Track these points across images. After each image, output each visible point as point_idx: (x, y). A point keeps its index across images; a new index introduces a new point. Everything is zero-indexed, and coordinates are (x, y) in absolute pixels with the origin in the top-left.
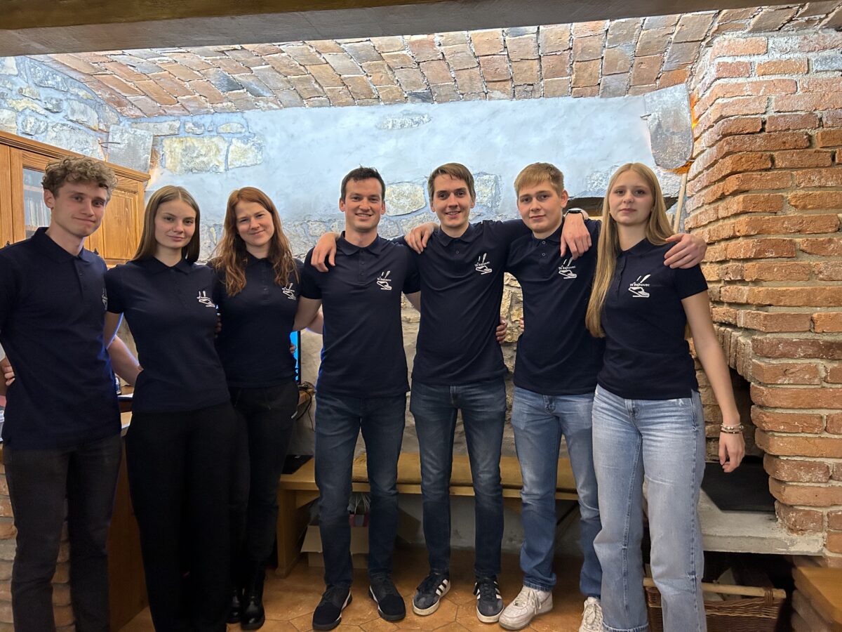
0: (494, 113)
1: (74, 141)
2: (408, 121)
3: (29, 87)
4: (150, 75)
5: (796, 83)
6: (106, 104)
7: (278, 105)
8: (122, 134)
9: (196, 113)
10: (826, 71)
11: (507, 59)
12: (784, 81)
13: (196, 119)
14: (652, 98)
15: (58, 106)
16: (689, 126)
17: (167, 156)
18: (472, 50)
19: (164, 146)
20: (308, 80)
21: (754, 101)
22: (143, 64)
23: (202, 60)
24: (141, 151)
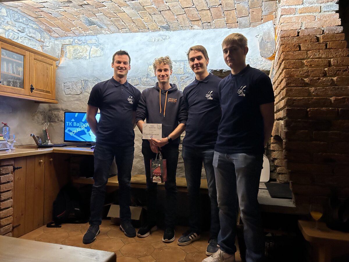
0: (195, 35)
1: (30, 44)
2: (160, 38)
3: (11, 21)
4: (58, 18)
5: (315, 16)
6: (45, 31)
7: (110, 32)
8: (49, 43)
9: (78, 36)
10: (329, 11)
11: (196, 9)
12: (310, 16)
13: (79, 38)
14: (259, 28)
15: (24, 28)
16: (274, 39)
17: (68, 53)
18: (180, 5)
19: (66, 49)
20: (119, 20)
21: (296, 24)
22: (54, 13)
23: (76, 10)
24: (57, 50)
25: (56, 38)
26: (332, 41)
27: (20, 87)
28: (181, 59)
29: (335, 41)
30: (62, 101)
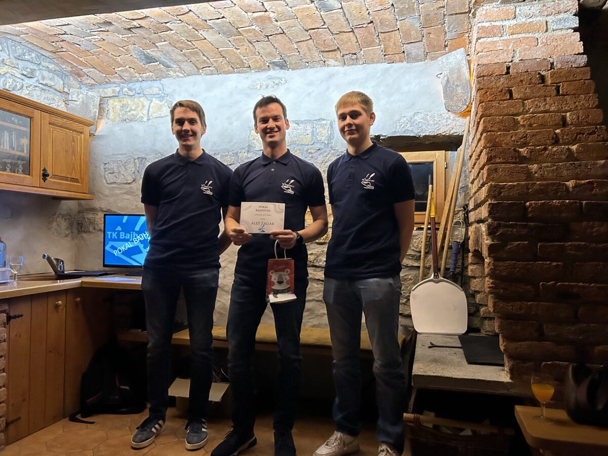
0: (331, 76)
1: (43, 98)
2: (270, 83)
3: (9, 59)
4: (91, 51)
5: (537, 39)
6: (71, 75)
7: (183, 74)
9: (129, 81)
10: (561, 29)
11: (329, 31)
12: (528, 38)
13: (131, 85)
14: (442, 61)
15: (33, 71)
16: (467, 79)
17: (110, 111)
18: (301, 24)
19: (108, 105)
20: (196, 53)
21: (503, 53)
22: (84, 42)
23: (121, 38)
24: (92, 107)
25: (90, 86)
26: (567, 81)
27: (24, 172)
28: (307, 119)
29: (573, 81)
30: (102, 196)
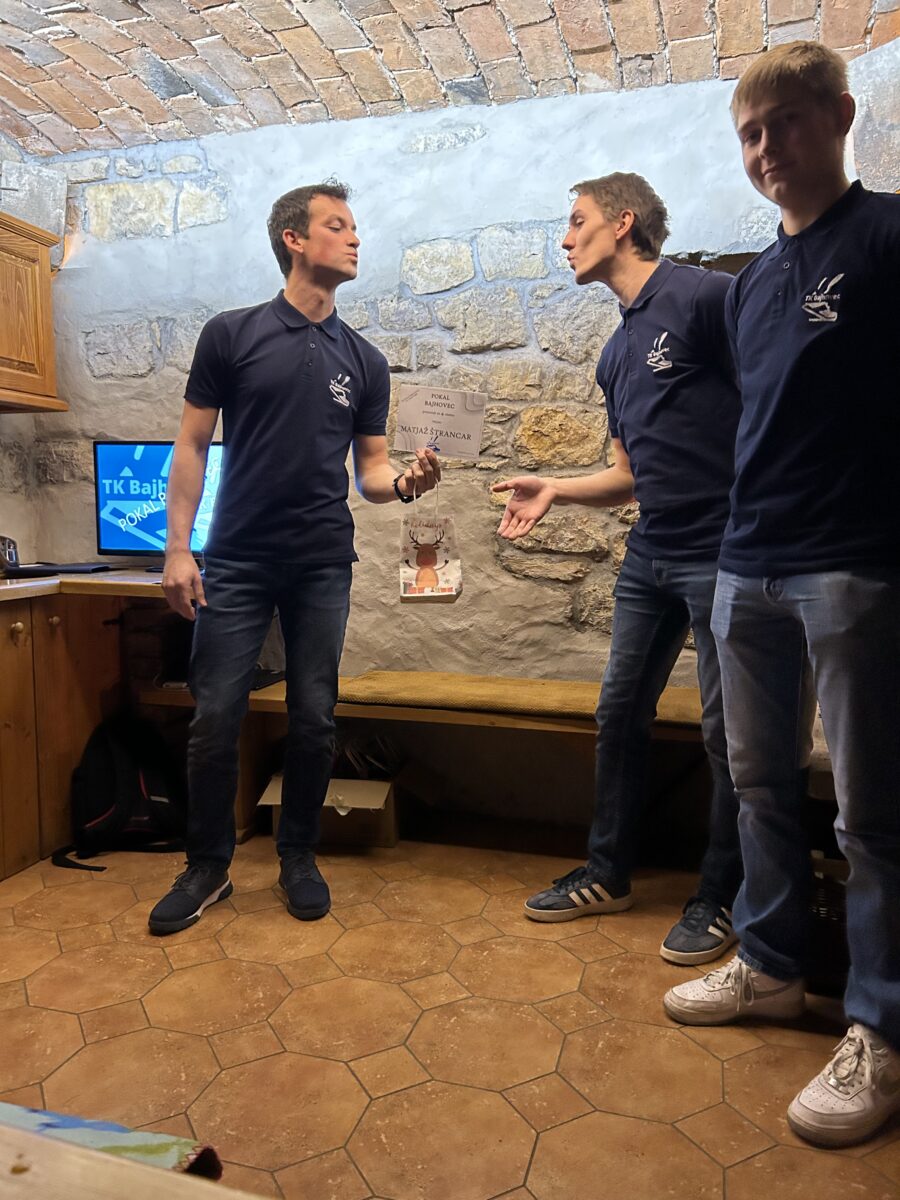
2: (449, 137)
4: (47, 68)
7: (249, 121)
8: (21, 175)
9: (130, 143)
13: (132, 152)
14: (856, 68)
17: (91, 214)
19: (86, 199)
22: (32, 44)
23: (114, 28)
24: (50, 203)
25: (44, 157)
28: (533, 219)
30: (83, 405)
